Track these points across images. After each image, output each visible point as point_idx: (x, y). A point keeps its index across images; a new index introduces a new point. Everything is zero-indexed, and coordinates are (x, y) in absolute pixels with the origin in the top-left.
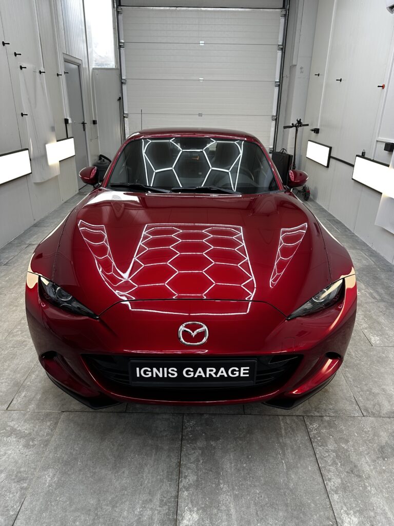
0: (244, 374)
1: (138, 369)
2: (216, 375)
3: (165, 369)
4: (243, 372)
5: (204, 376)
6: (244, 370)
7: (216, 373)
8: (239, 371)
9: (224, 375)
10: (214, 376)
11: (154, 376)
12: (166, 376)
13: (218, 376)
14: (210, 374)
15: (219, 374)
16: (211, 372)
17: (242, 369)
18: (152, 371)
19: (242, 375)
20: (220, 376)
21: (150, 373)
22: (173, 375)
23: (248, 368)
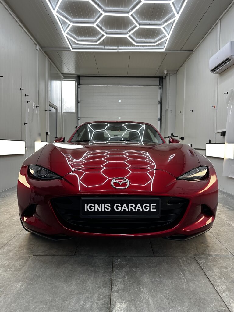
0: (153, 209)
1: (86, 205)
2: (135, 210)
3: (103, 205)
4: (152, 207)
5: (127, 210)
6: (153, 206)
7: (135, 208)
8: (150, 206)
9: (140, 210)
10: (134, 210)
11: (96, 210)
12: (103, 210)
13: (136, 210)
14: (131, 209)
15: (137, 208)
16: (132, 207)
17: (151, 205)
18: (94, 207)
19: (151, 210)
20: (138, 210)
21: (93, 208)
22: (108, 209)
23: (155, 204)
